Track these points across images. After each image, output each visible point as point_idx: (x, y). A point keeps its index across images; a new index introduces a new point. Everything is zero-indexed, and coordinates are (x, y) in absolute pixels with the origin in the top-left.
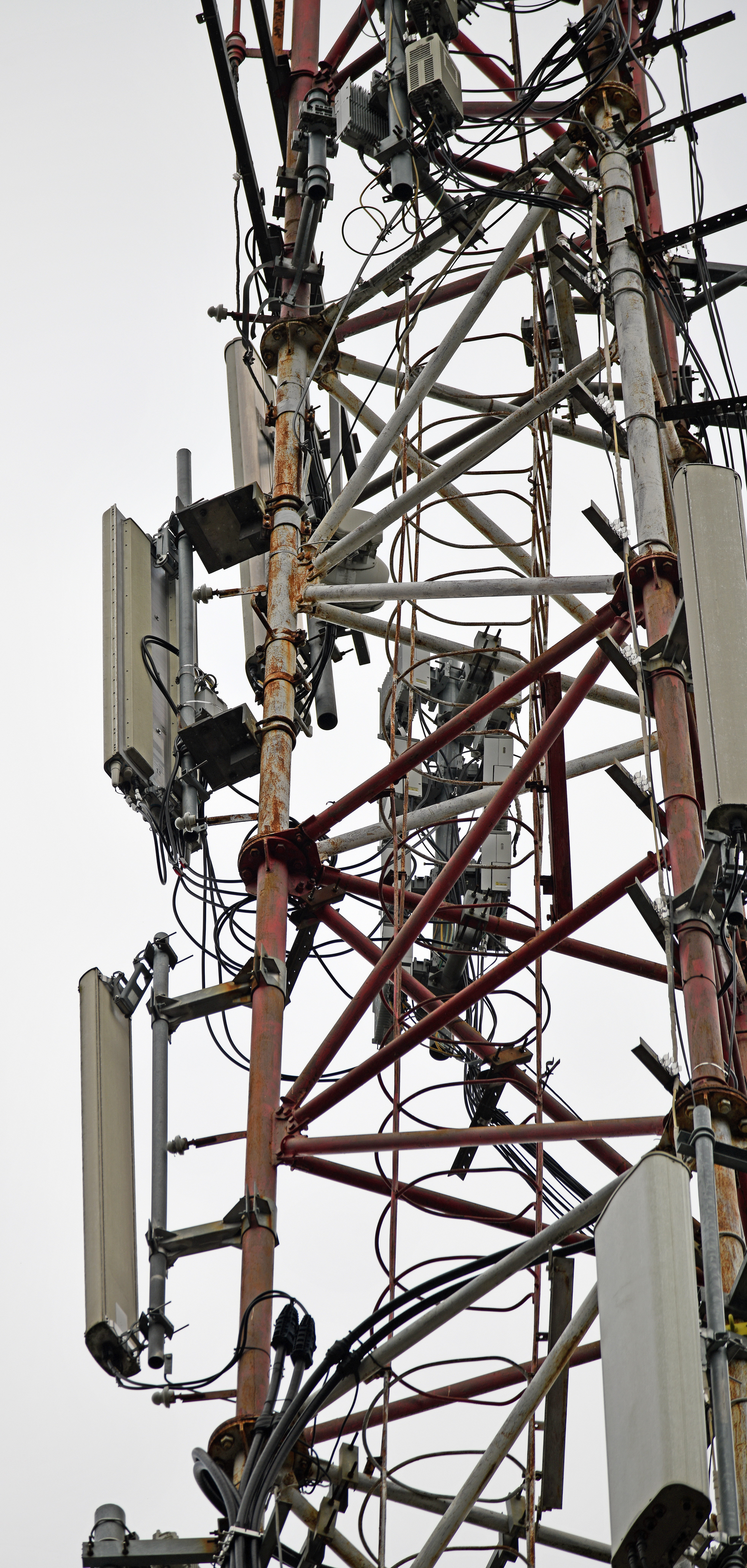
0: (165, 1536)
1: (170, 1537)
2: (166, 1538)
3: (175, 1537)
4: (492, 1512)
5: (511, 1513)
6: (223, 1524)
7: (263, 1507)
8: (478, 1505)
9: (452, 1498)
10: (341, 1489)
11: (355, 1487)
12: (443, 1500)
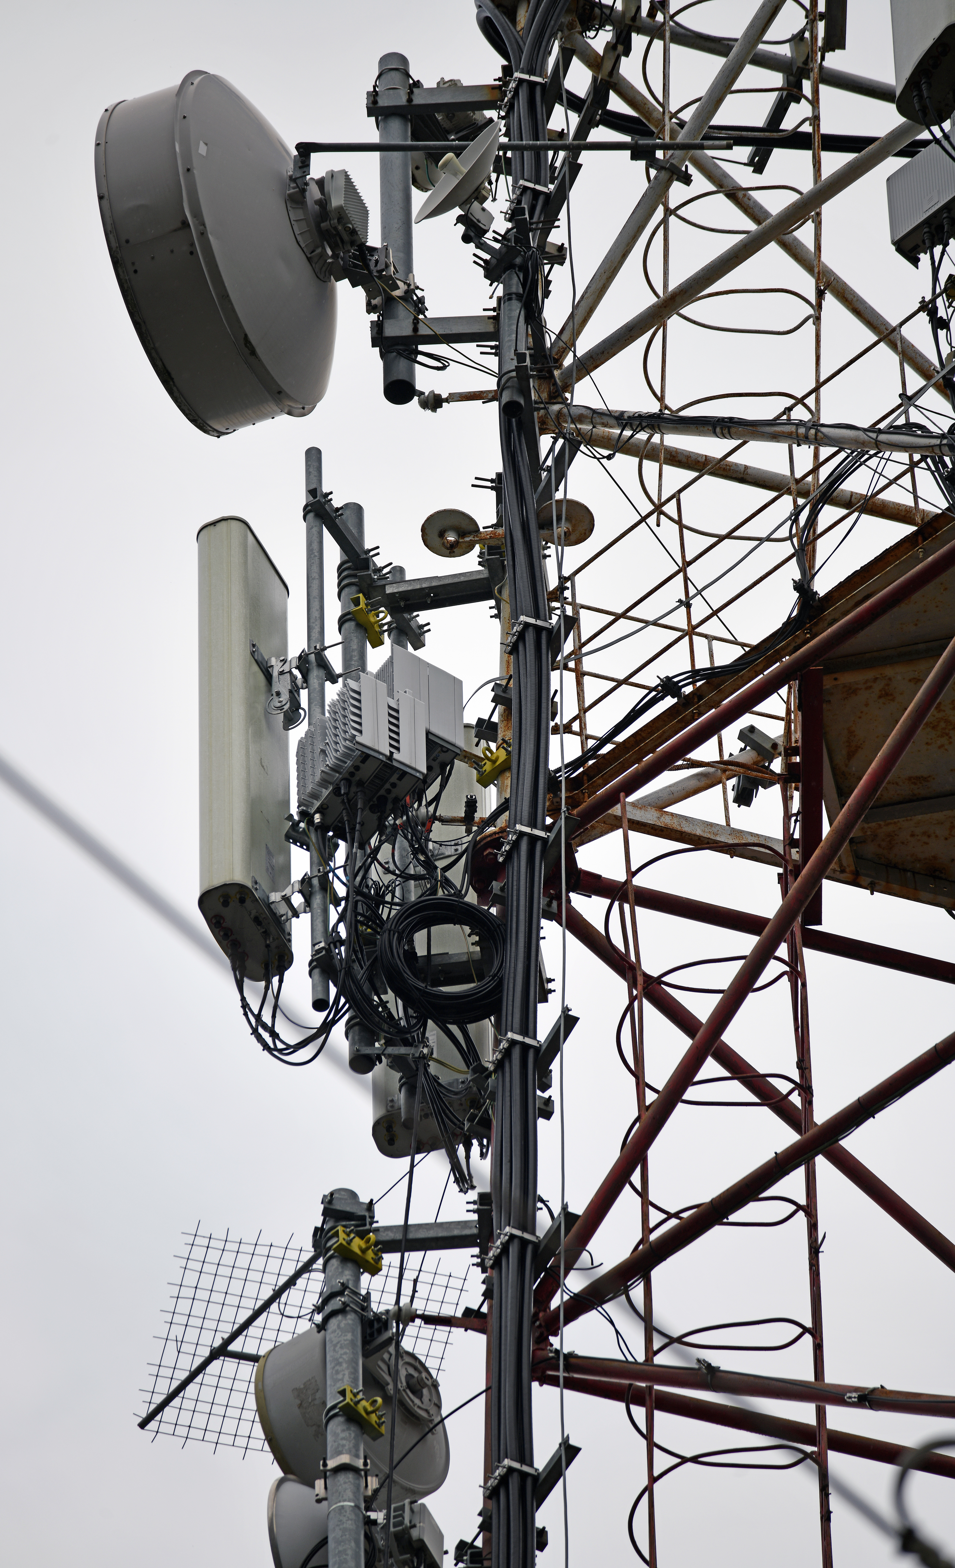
0: (450, 83)
1: (454, 84)
2: (450, 85)
3: (459, 85)
4: (775, 54)
5: (794, 55)
6: (507, 71)
7: (547, 53)
8: (761, 46)
9: (736, 40)
10: (624, 33)
11: (639, 31)
12: (726, 42)
